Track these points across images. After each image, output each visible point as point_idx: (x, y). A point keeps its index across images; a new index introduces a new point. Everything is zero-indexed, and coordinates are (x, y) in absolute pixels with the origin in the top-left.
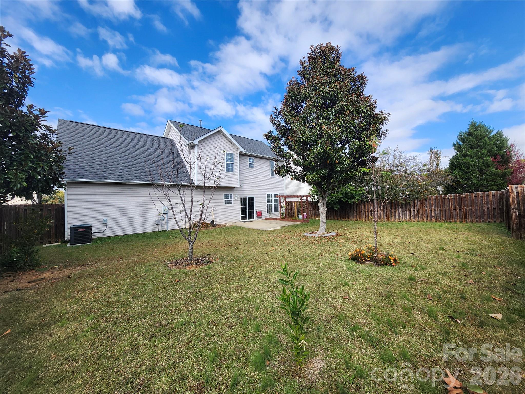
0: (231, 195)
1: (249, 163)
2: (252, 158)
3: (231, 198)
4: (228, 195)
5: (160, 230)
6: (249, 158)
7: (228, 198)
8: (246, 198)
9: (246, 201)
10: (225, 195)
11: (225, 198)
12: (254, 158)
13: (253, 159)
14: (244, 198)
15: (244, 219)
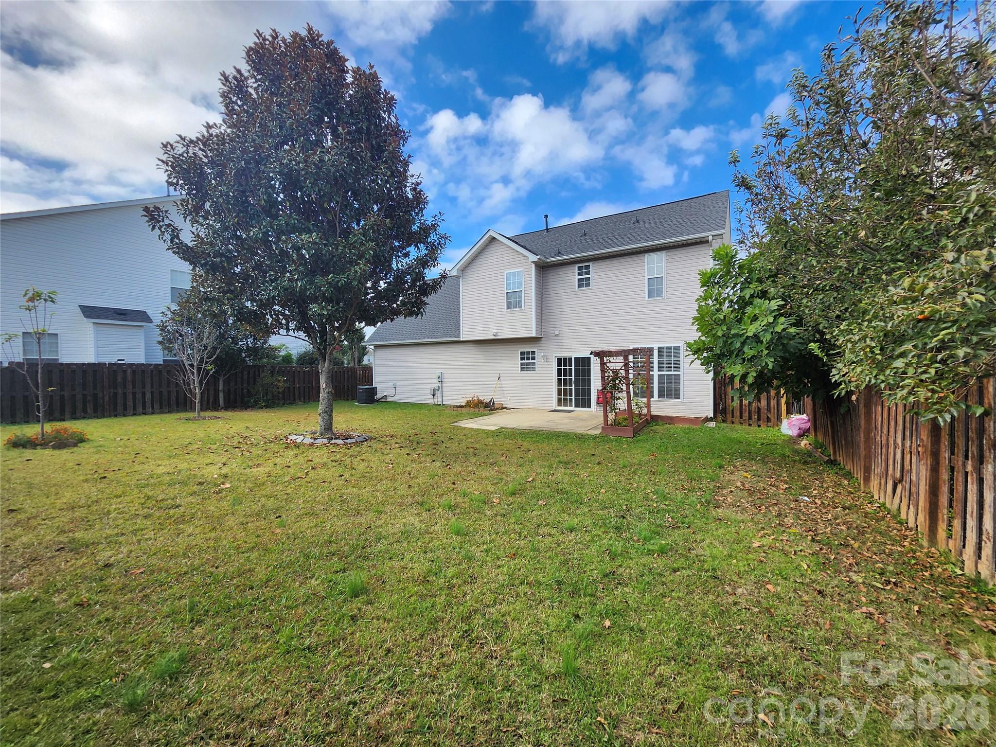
0: (534, 353)
1: (577, 277)
2: (584, 265)
3: (534, 358)
4: (528, 353)
5: (436, 403)
6: (577, 266)
7: (528, 359)
8: (570, 359)
9: (570, 365)
10: (522, 353)
11: (522, 359)
12: (591, 264)
13: (588, 267)
14: (565, 359)
15: (566, 405)
